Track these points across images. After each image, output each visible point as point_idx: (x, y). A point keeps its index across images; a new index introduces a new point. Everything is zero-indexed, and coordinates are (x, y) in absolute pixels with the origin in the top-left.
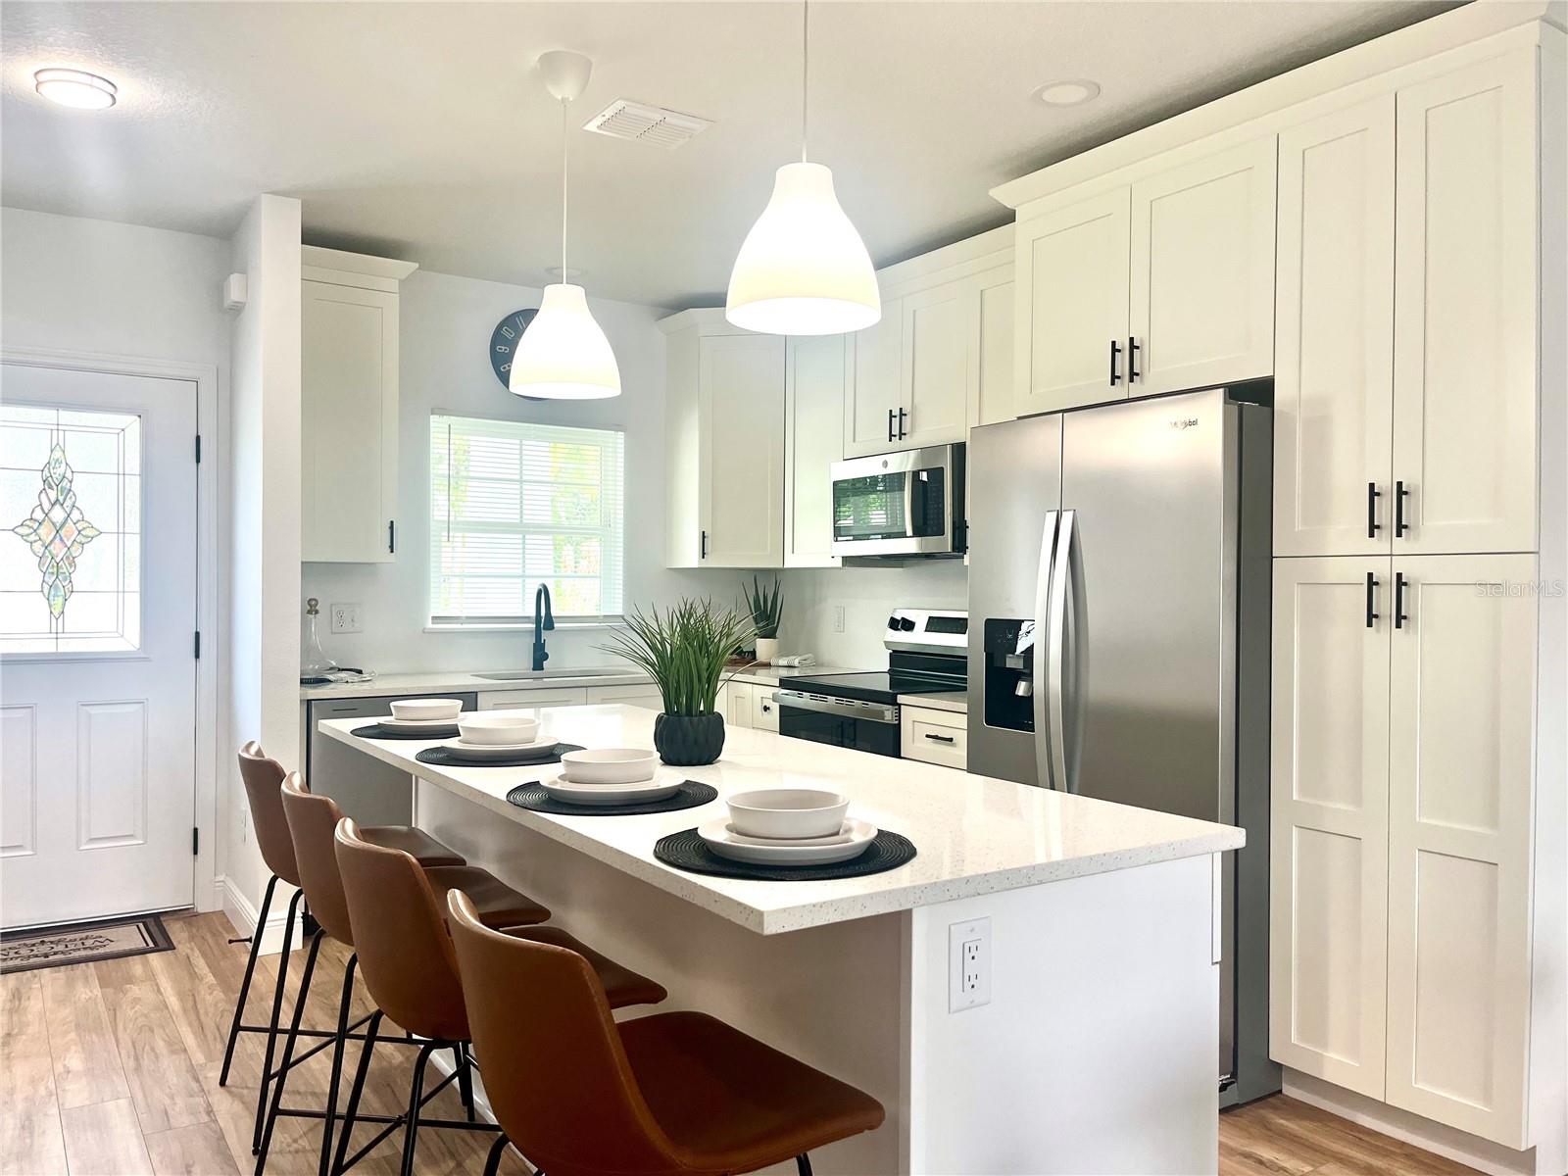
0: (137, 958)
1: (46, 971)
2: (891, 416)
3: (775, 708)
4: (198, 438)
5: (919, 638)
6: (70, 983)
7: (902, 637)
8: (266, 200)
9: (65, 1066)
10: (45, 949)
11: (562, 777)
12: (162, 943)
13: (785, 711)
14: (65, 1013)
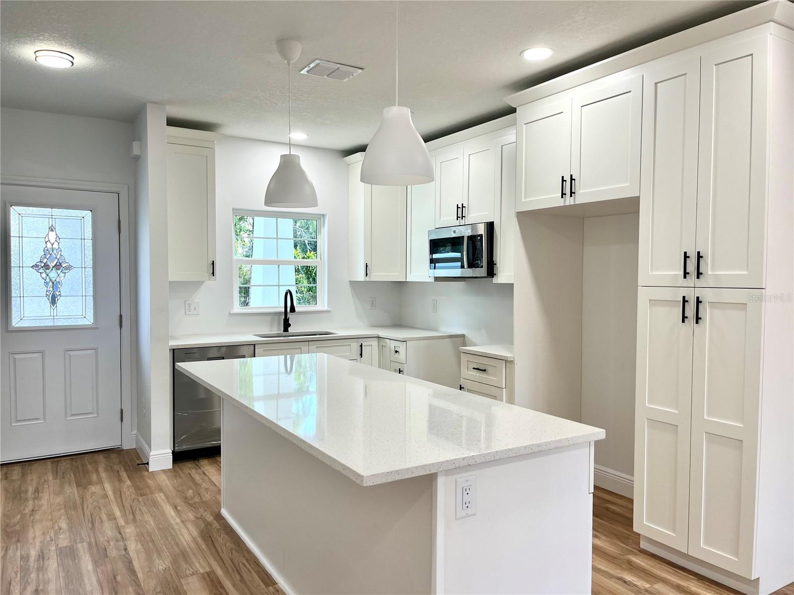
2: (458, 208)
4: (119, 221)
6: (62, 485)
8: (149, 106)
9: (58, 526)
14: (59, 500)
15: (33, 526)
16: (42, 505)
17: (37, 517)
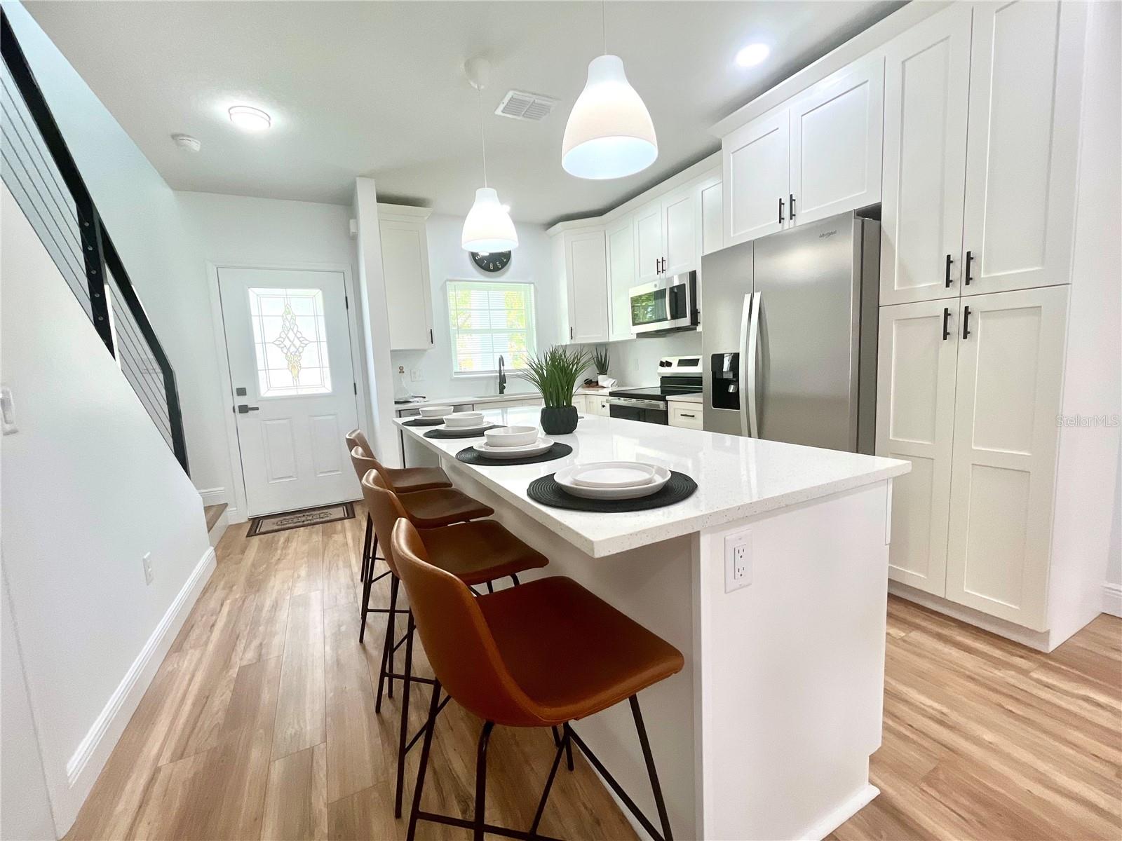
0: (339, 522)
1: (302, 528)
2: (658, 262)
3: (608, 406)
4: (346, 298)
5: (676, 370)
6: (311, 534)
7: (667, 371)
8: (357, 178)
9: (298, 574)
10: (303, 519)
11: (487, 444)
12: (351, 516)
13: (611, 406)
14: (305, 548)
15: (275, 576)
16: (289, 554)
17: (281, 565)
